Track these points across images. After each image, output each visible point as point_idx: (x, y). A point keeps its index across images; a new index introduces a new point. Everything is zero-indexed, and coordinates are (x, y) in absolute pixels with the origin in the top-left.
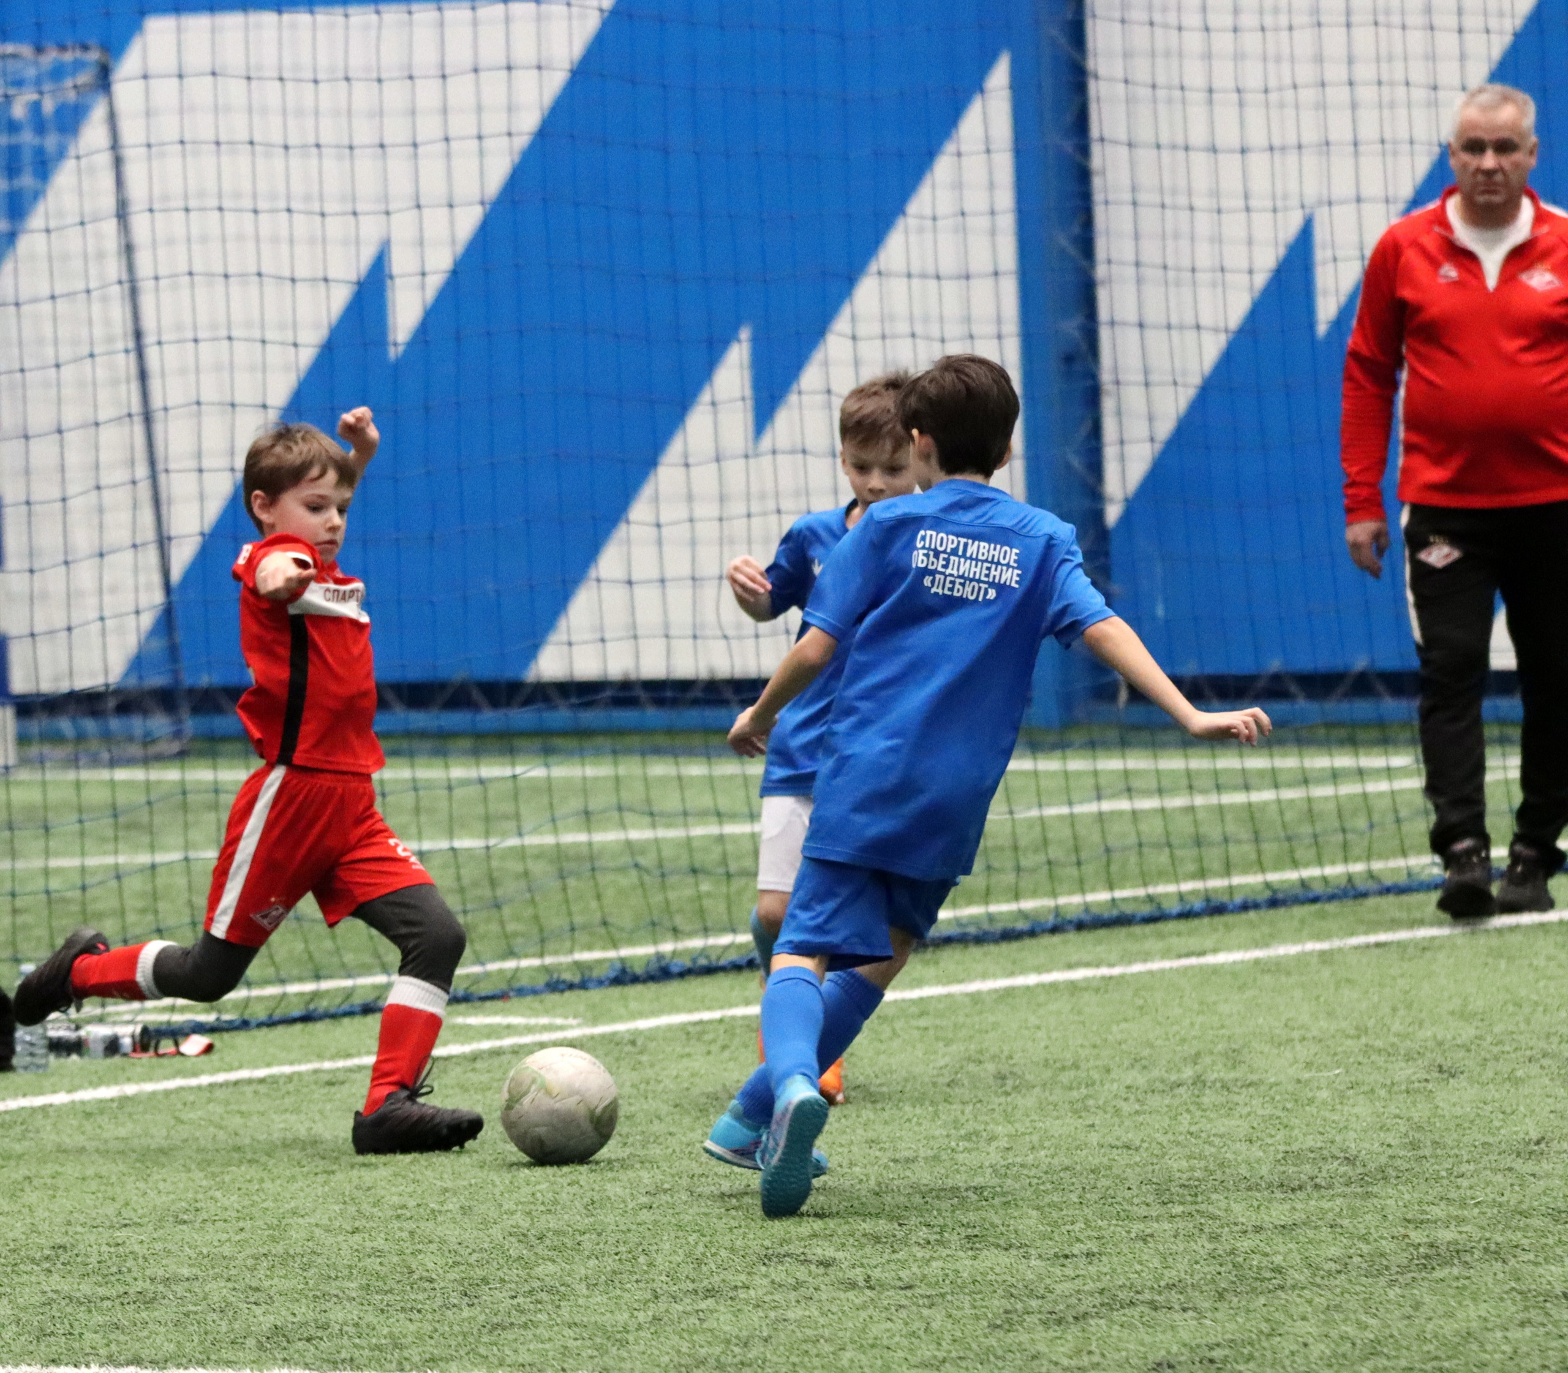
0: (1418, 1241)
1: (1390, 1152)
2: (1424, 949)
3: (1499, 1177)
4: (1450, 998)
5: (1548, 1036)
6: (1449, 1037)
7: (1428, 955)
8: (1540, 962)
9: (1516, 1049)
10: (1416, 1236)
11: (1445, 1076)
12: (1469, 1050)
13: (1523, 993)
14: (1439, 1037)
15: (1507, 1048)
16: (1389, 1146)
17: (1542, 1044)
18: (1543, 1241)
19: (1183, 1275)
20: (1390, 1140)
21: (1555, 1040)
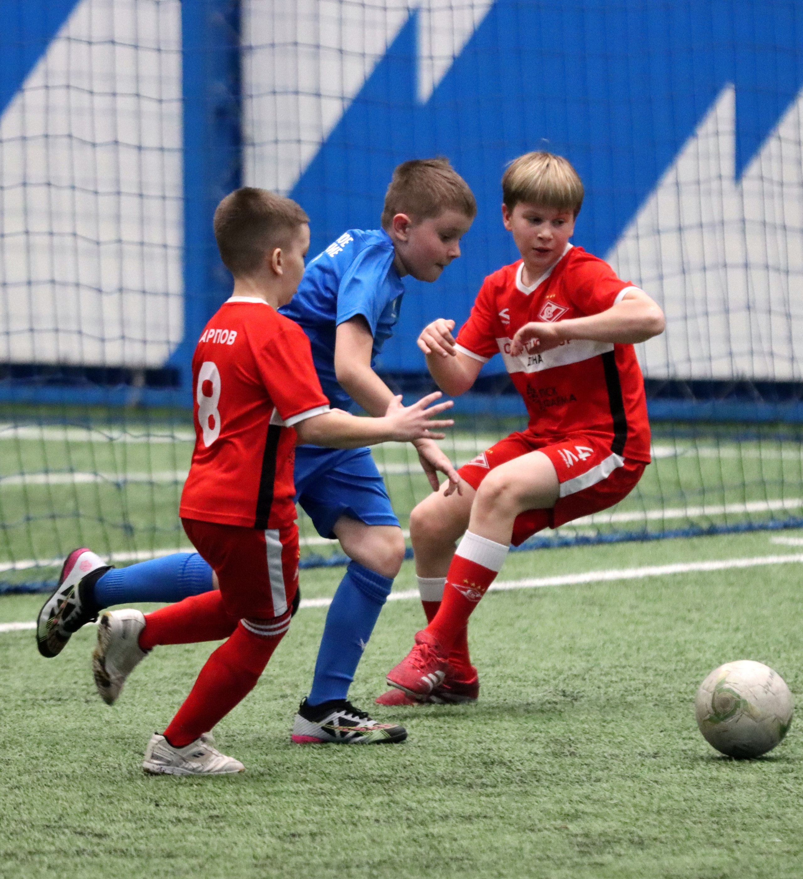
0: (575, 832)
1: (537, 759)
2: (531, 596)
3: (629, 783)
4: (560, 637)
5: (645, 669)
6: (566, 668)
7: (535, 601)
8: (626, 610)
9: (621, 680)
10: (573, 827)
11: (569, 699)
12: (584, 679)
13: (618, 634)
14: (558, 667)
15: (614, 679)
16: (536, 754)
17: (641, 676)
18: (676, 835)
19: (390, 854)
20: (535, 750)
21: (651, 672)
